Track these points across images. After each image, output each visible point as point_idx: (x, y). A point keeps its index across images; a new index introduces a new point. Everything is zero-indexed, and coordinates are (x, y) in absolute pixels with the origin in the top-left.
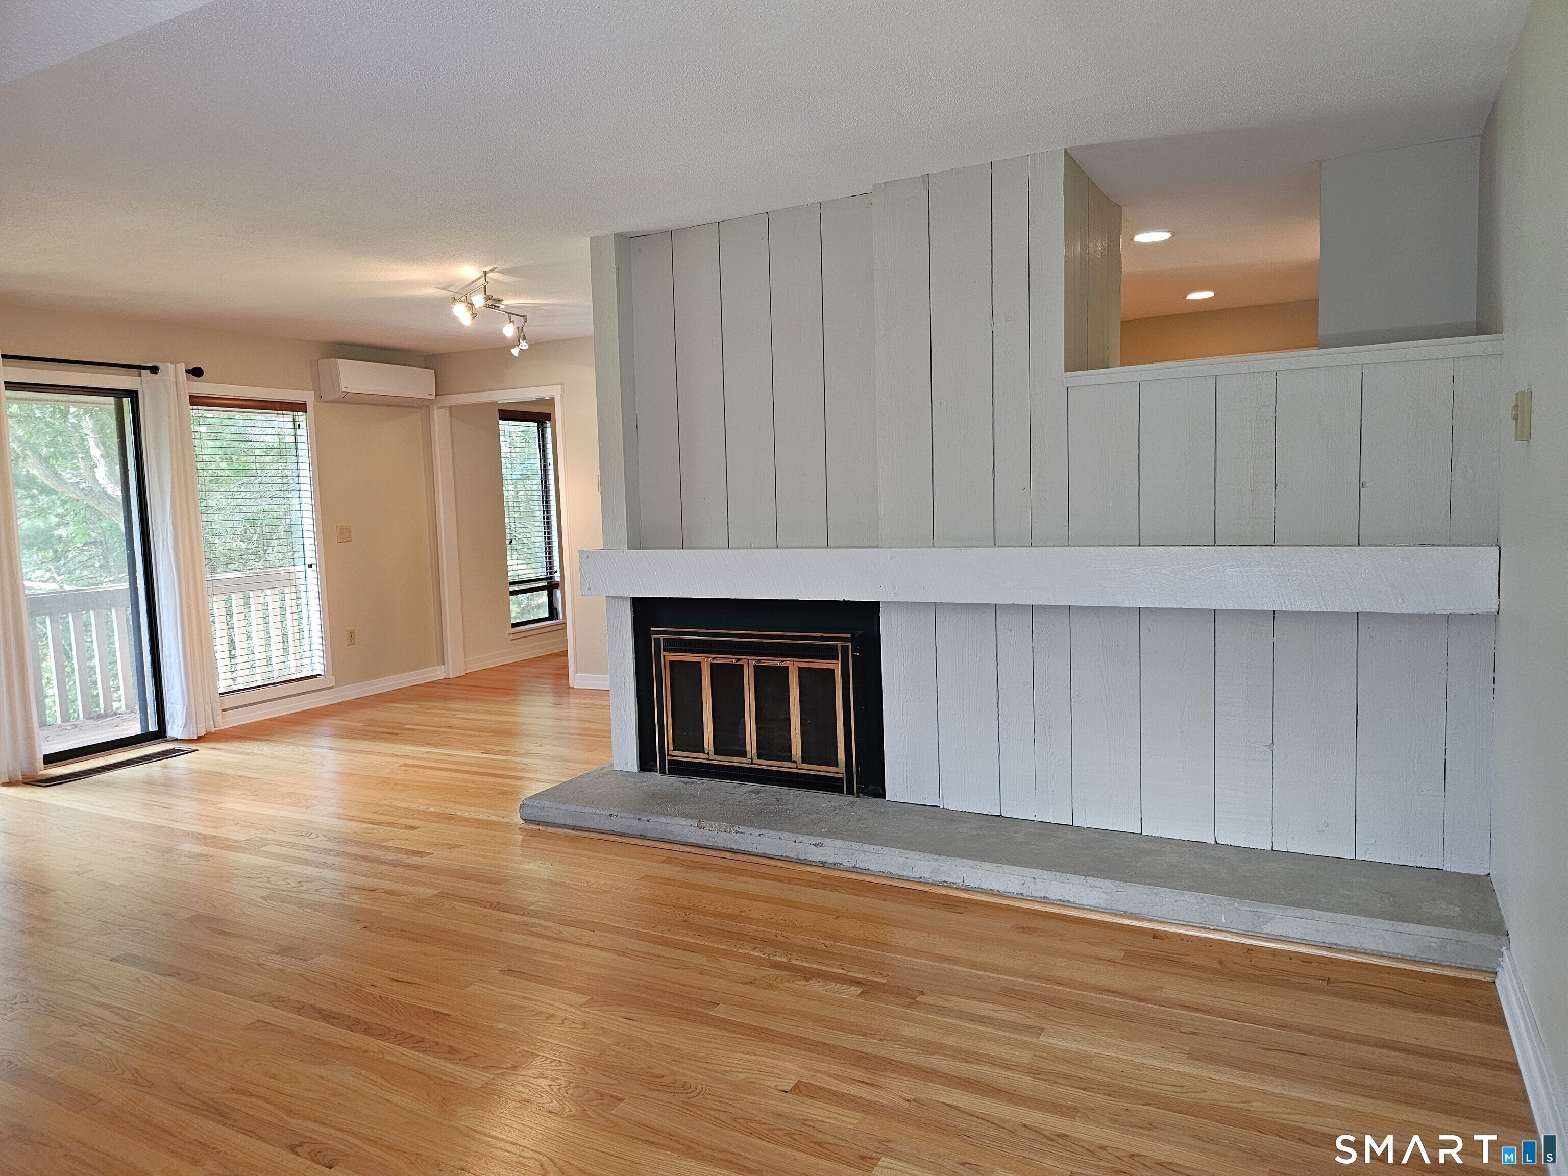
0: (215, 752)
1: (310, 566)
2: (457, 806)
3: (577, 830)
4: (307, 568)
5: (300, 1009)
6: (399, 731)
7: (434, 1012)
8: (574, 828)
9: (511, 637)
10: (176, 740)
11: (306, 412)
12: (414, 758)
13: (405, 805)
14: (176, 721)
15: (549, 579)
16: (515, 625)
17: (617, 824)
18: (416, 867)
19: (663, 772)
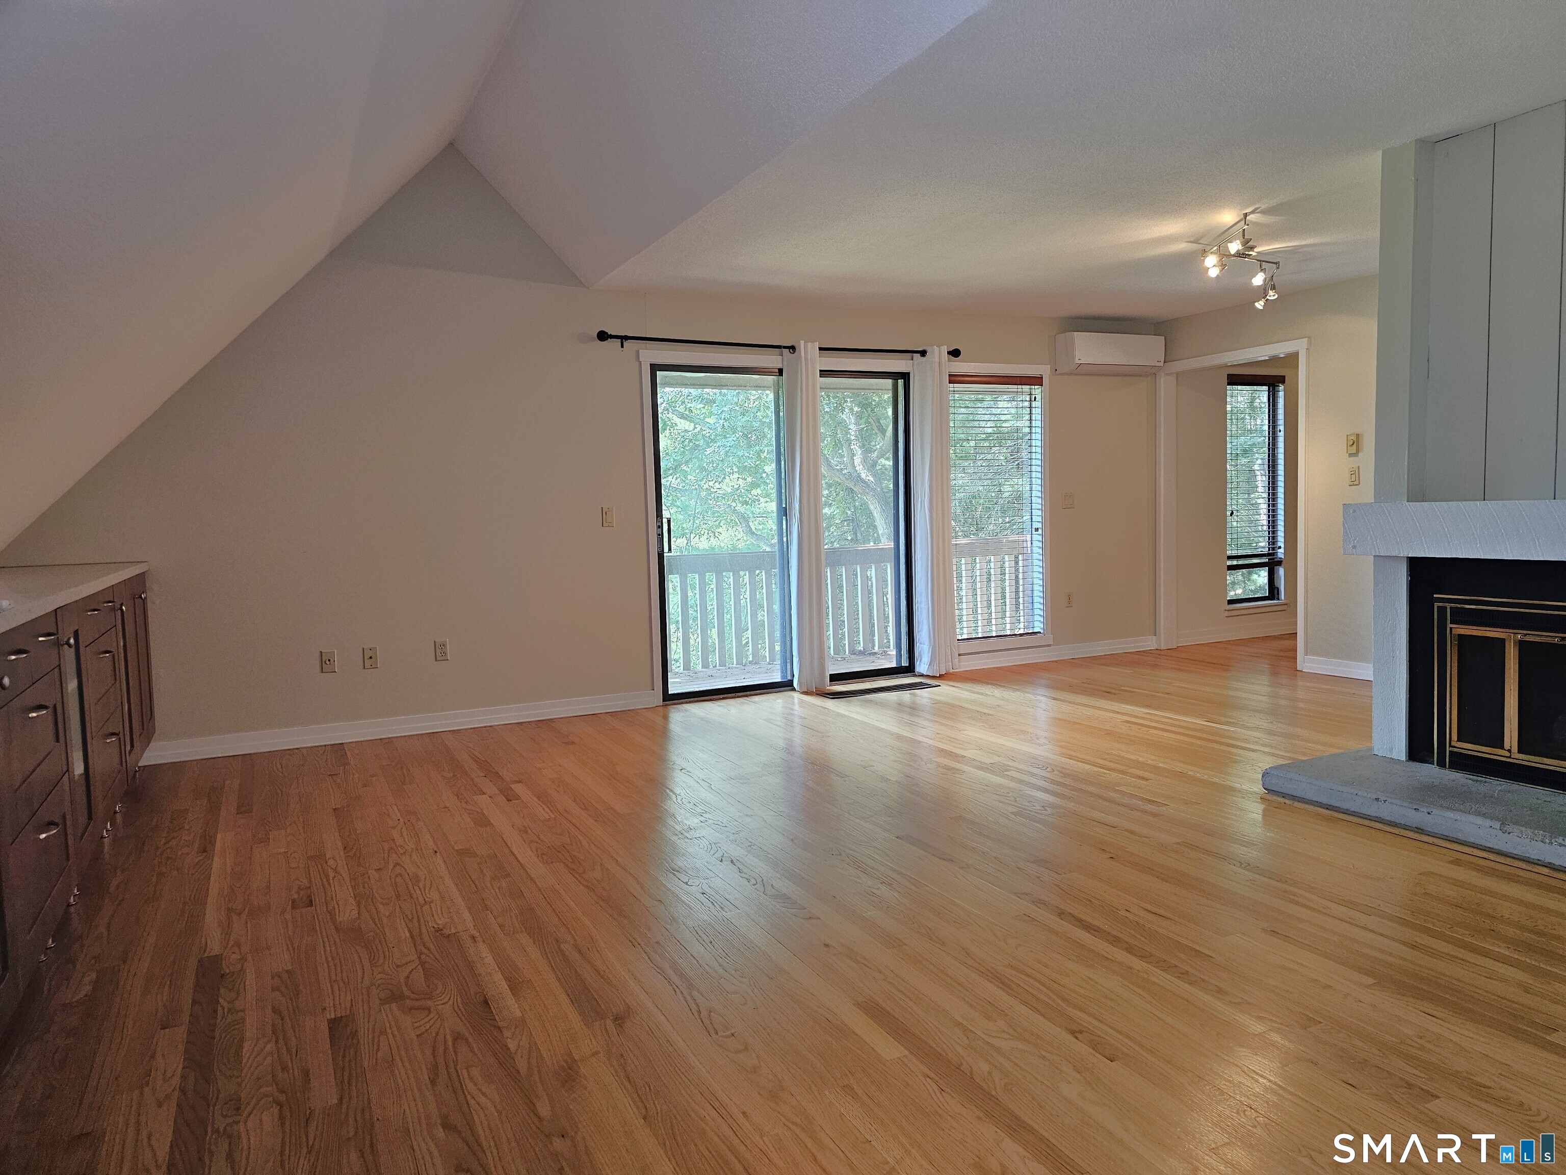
0: (953, 689)
1: (1037, 530)
2: (1189, 767)
3: (1331, 810)
4: (1034, 532)
5: (1061, 914)
6: (1117, 692)
7: (1196, 950)
8: (1328, 807)
9: (1227, 614)
10: (922, 675)
11: (1042, 385)
12: (1135, 717)
13: (1133, 757)
14: (923, 660)
15: (1271, 554)
16: (1231, 602)
17: (1387, 811)
18: (1154, 815)
19: (1441, 764)
